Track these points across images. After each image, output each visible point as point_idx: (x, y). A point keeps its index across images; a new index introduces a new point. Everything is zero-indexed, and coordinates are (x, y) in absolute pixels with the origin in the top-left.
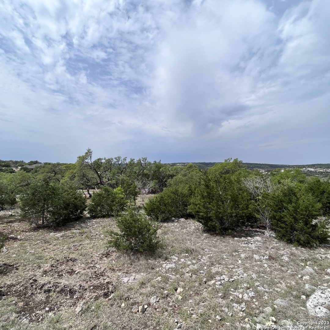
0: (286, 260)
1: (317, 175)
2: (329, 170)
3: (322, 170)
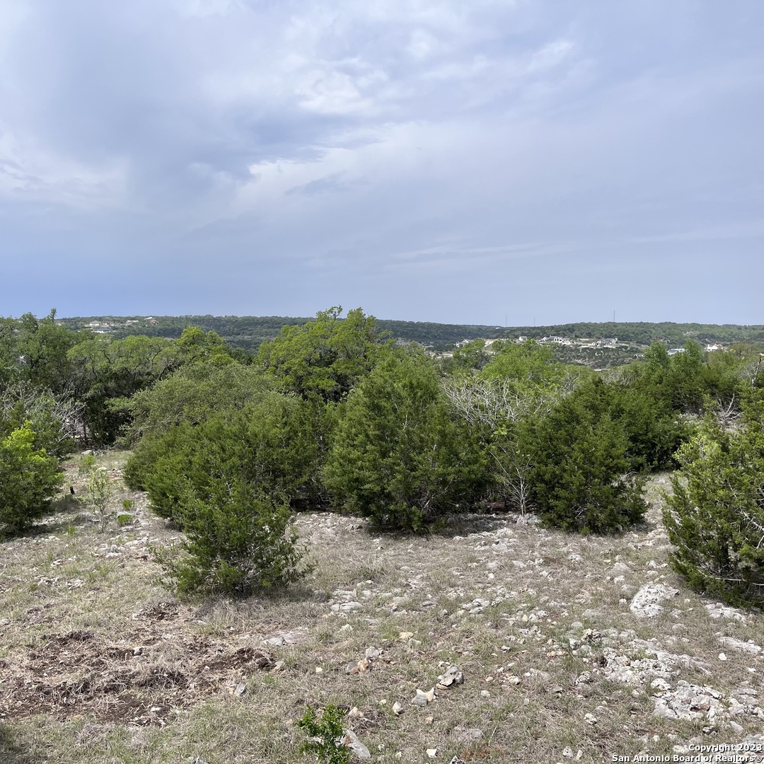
0: (577, 559)
1: (580, 361)
2: (612, 344)
3: (594, 344)
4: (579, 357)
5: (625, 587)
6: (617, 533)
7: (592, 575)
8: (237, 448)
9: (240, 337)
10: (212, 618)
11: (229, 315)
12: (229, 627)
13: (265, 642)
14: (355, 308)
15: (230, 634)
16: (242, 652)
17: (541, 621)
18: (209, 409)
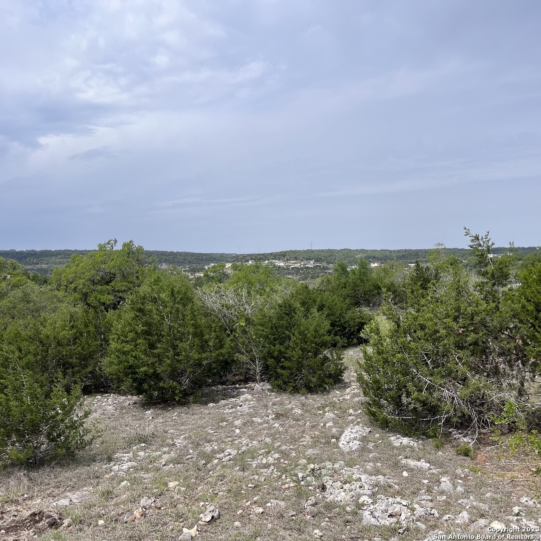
0: (299, 413)
1: (290, 277)
2: (311, 264)
3: (299, 265)
4: (290, 274)
5: (334, 430)
6: (325, 391)
7: (310, 423)
8: (32, 348)
9: (39, 266)
10: (8, 488)
11: (30, 249)
12: (23, 495)
13: (55, 504)
14: (128, 241)
15: (24, 500)
16: (34, 514)
17: (276, 461)
18: (10, 320)
